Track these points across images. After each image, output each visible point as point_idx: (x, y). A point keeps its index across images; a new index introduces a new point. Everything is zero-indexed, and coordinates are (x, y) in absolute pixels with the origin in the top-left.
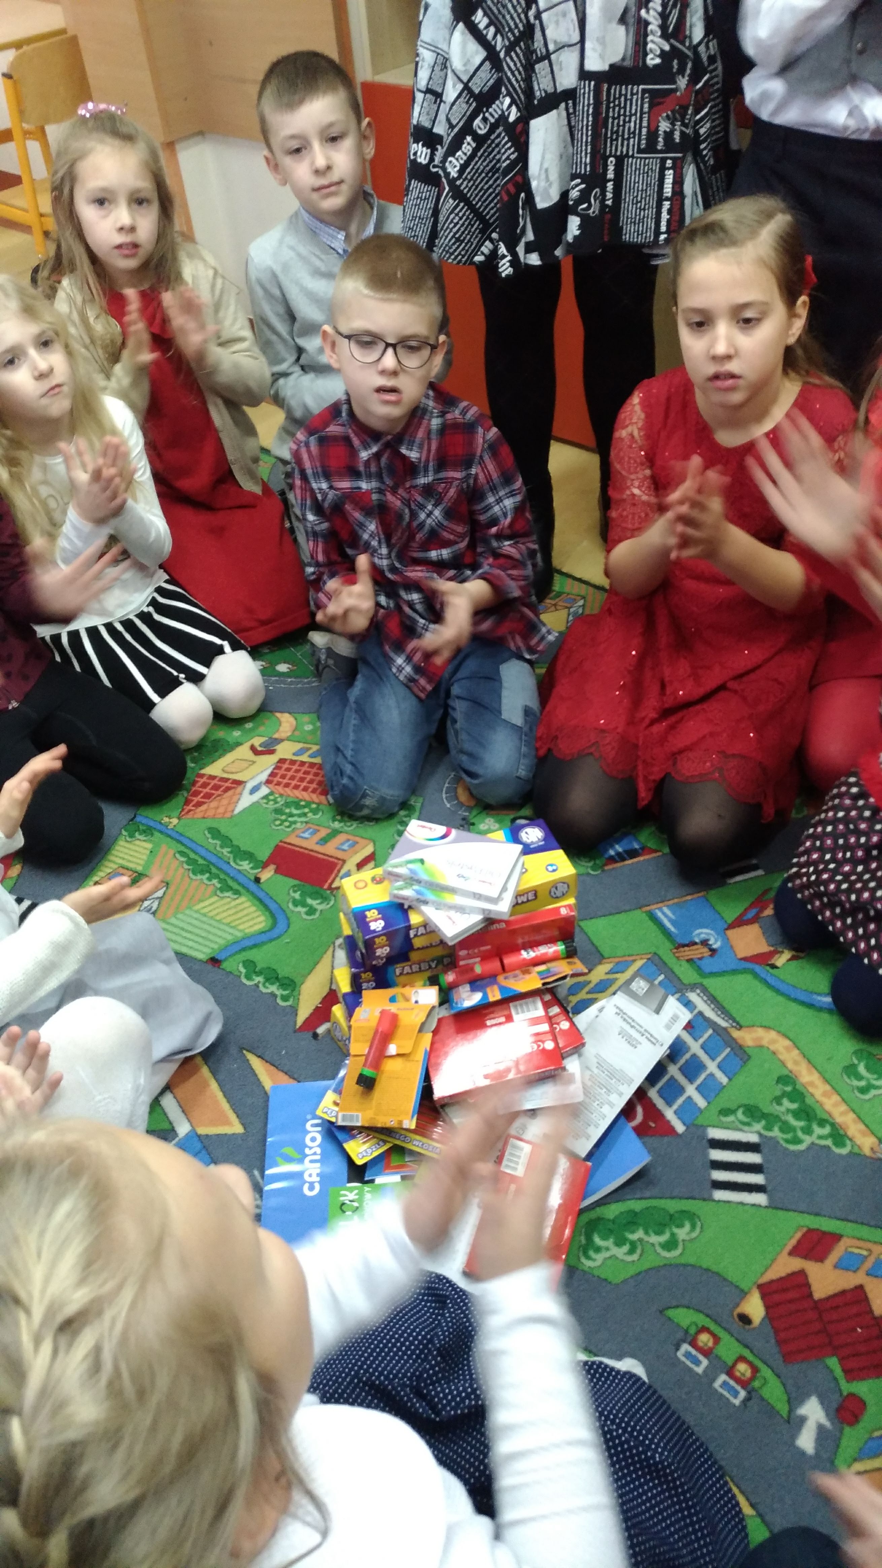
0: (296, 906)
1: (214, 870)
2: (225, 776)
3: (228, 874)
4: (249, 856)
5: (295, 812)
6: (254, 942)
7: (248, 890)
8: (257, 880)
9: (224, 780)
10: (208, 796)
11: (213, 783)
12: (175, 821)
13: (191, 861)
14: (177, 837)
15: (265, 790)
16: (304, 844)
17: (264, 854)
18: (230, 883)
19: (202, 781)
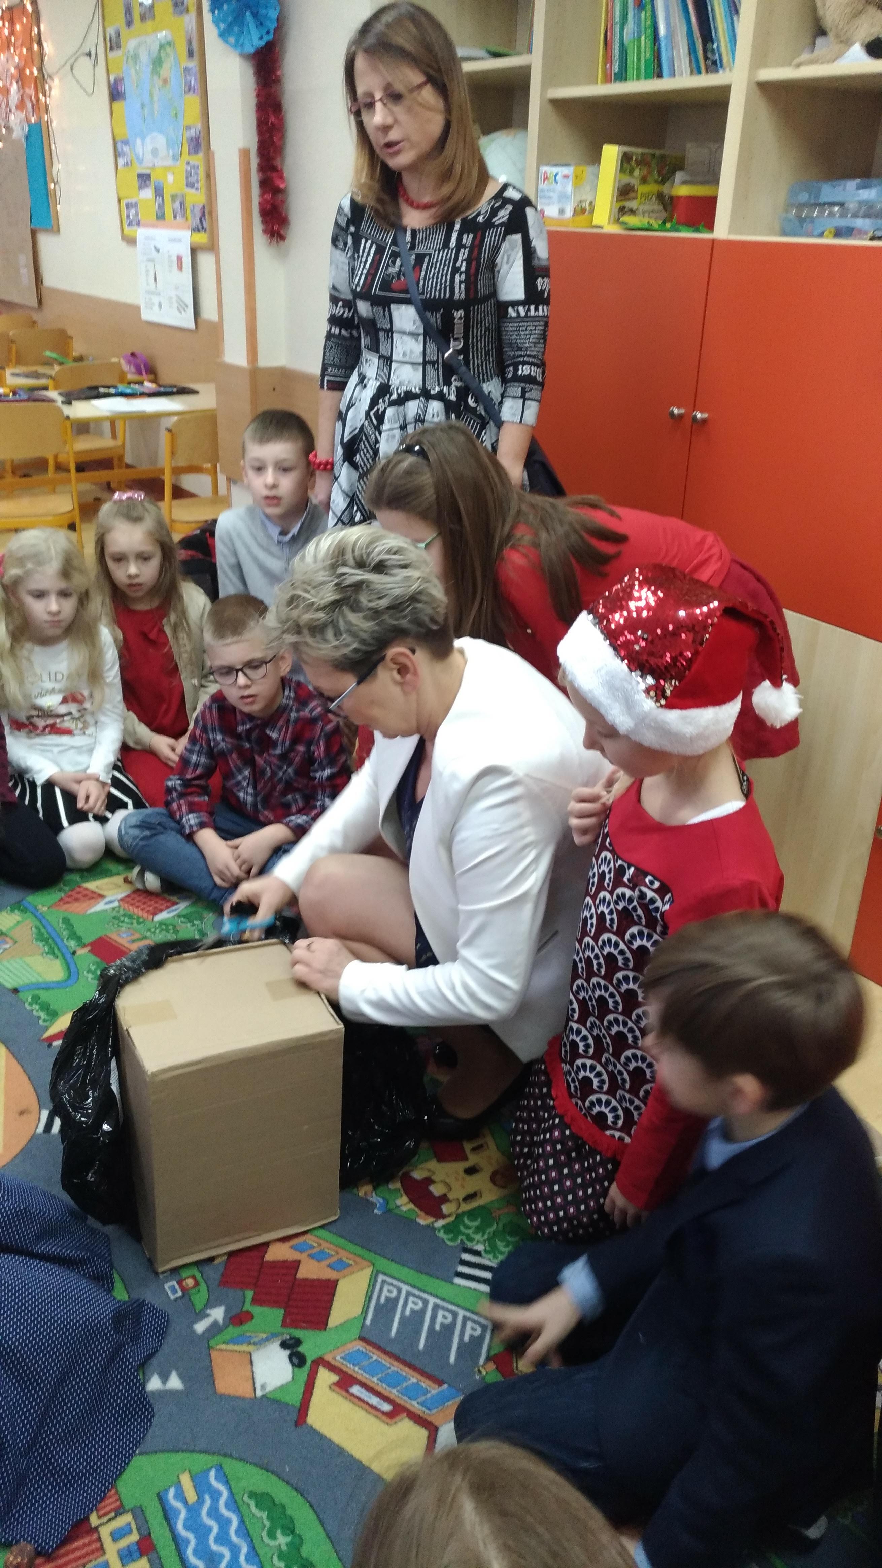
0: (88, 972)
1: (50, 941)
2: (96, 890)
3: (56, 944)
4: (79, 939)
5: (127, 920)
6: (48, 987)
7: (64, 956)
8: (74, 953)
9: (93, 892)
10: (77, 900)
11: (85, 892)
12: (45, 909)
13: (40, 933)
14: (40, 918)
15: (116, 904)
16: (120, 940)
17: (89, 938)
18: (56, 951)
19: (78, 890)
